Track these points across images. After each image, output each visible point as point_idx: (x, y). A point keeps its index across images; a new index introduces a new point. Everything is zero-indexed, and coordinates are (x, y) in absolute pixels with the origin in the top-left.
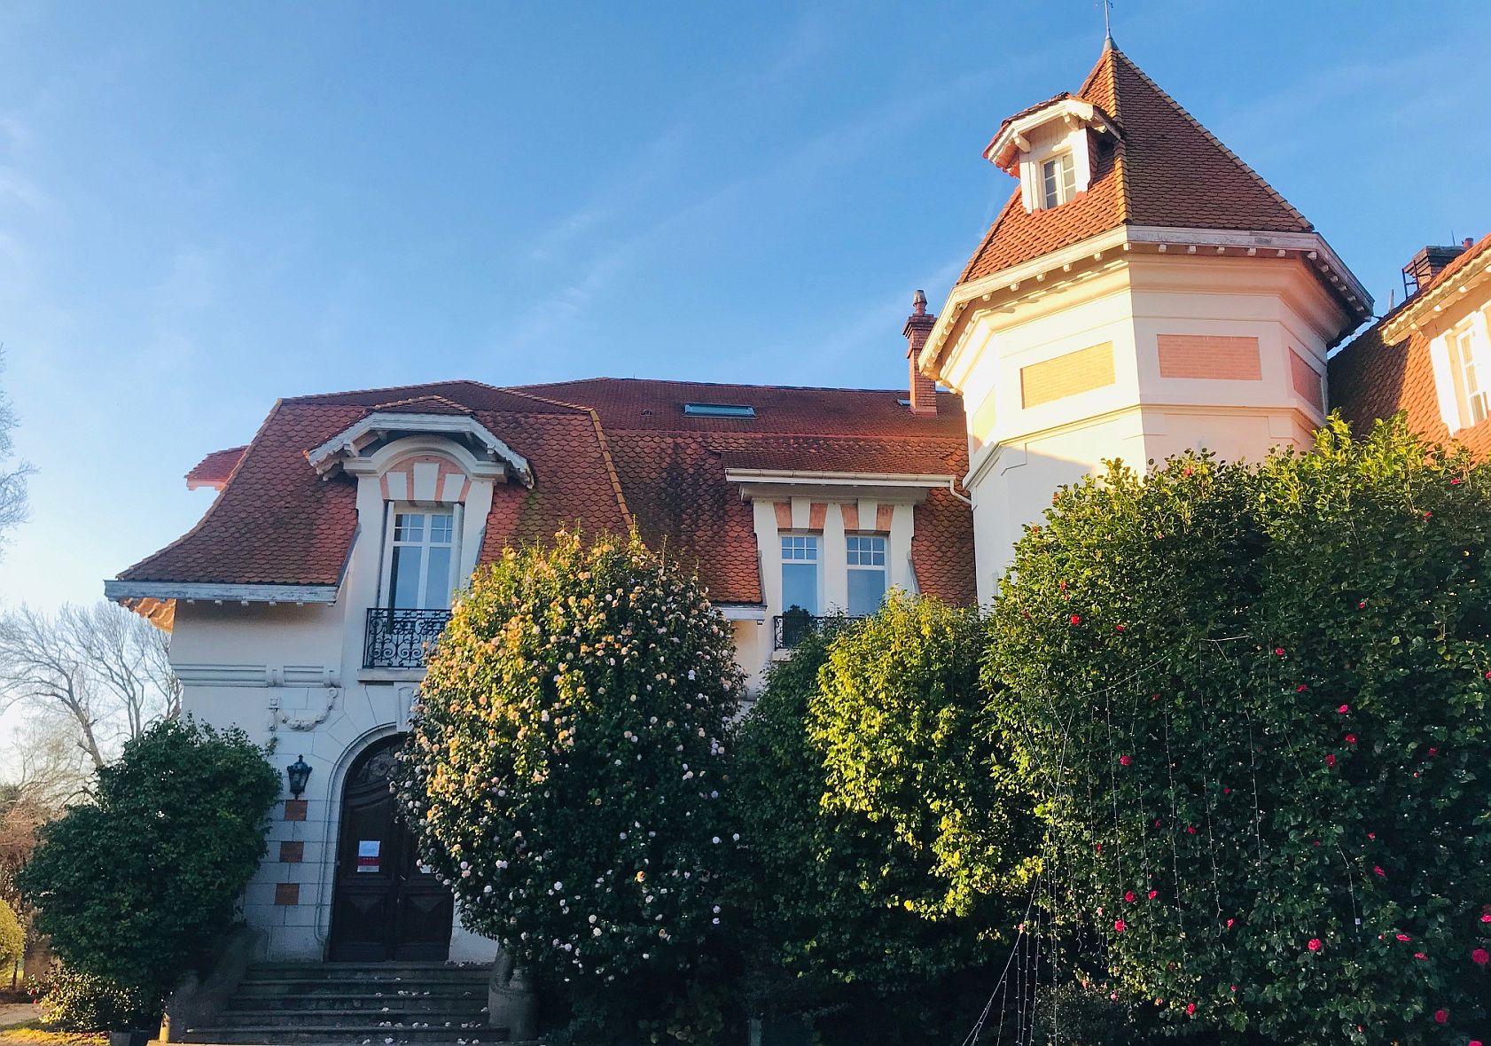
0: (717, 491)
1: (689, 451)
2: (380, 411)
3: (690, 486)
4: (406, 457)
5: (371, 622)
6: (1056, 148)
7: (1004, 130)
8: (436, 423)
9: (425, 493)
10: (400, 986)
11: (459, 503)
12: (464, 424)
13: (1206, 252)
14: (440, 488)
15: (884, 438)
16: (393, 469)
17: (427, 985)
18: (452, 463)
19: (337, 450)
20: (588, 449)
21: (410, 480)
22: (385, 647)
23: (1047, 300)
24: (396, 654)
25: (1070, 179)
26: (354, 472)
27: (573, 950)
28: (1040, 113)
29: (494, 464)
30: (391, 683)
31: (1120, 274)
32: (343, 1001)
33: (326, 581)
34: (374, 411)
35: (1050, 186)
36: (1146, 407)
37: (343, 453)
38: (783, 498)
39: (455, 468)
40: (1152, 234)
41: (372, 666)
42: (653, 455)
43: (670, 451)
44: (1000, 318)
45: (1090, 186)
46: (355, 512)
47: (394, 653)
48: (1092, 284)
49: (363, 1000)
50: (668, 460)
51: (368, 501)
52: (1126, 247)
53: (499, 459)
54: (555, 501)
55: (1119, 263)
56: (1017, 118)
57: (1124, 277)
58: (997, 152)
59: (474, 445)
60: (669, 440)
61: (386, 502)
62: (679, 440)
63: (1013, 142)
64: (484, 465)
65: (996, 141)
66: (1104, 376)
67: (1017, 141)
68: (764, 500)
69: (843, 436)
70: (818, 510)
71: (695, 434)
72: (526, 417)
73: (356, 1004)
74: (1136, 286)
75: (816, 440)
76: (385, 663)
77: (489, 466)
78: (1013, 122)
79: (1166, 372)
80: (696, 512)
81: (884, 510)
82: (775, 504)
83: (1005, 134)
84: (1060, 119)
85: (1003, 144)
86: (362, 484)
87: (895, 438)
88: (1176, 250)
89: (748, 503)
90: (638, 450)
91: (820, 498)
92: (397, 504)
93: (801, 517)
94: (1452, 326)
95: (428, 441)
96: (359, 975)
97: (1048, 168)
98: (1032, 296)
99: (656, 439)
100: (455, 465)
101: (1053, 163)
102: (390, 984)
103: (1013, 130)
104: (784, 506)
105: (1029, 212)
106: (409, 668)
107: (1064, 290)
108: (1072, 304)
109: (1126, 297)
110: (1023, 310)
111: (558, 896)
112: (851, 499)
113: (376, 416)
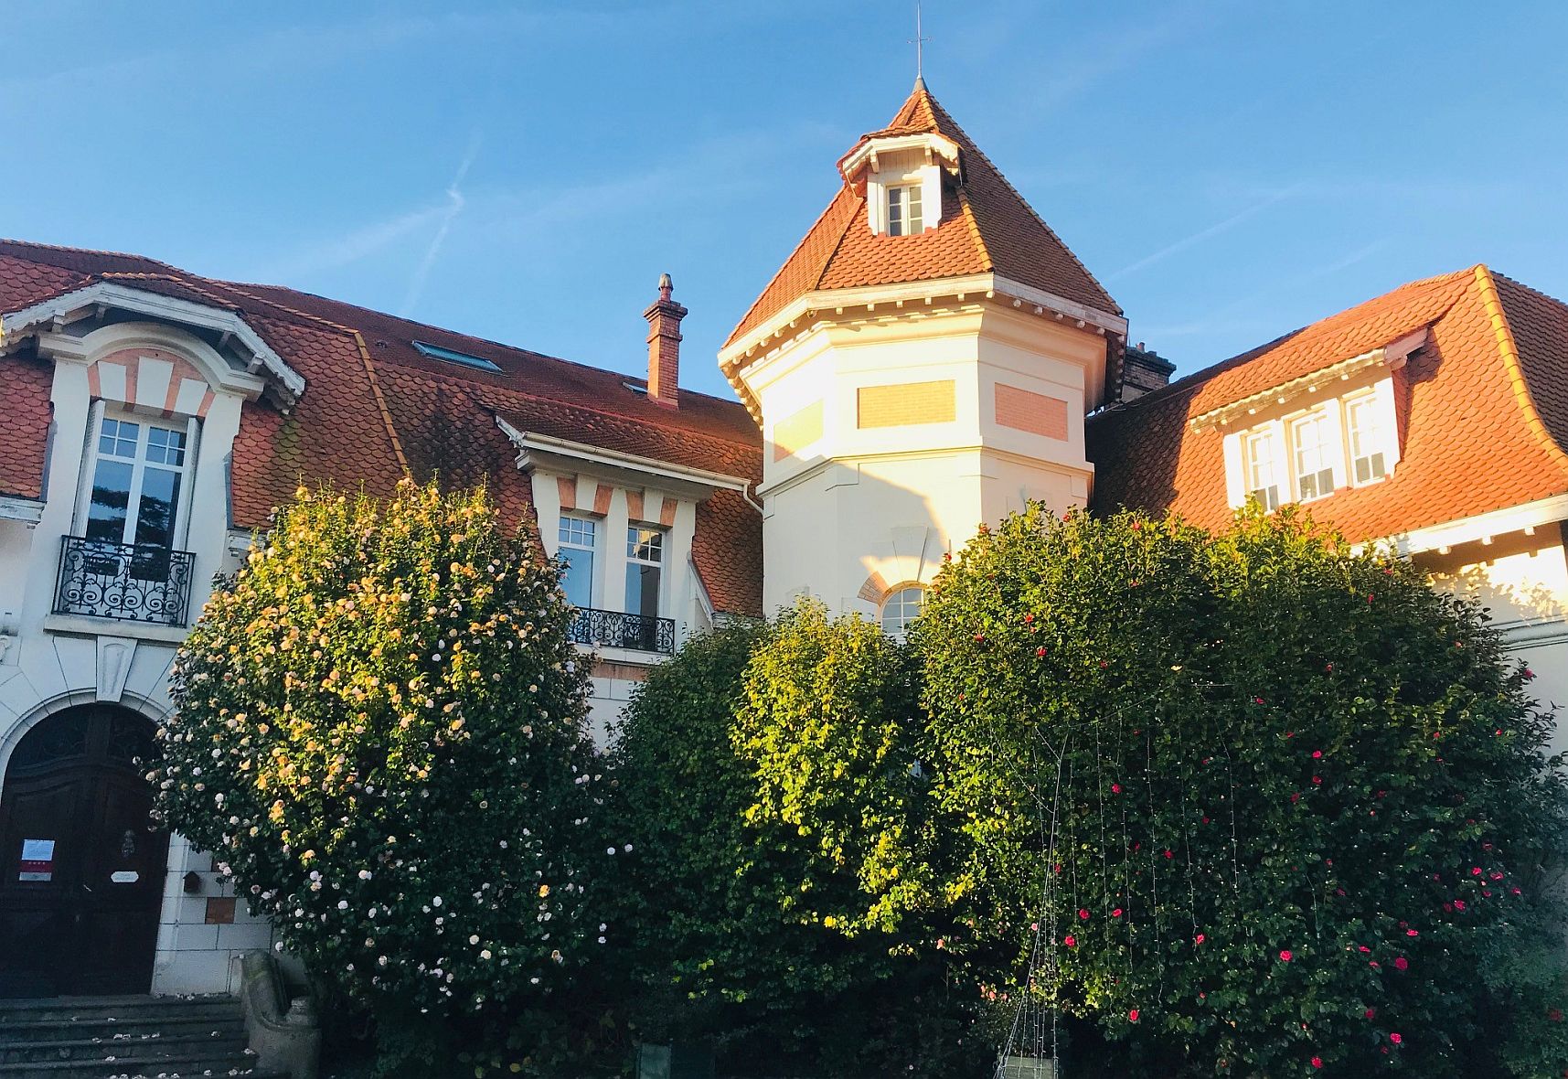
0: (490, 453)
1: (456, 401)
2: (111, 281)
3: (459, 442)
4: (130, 346)
5: (67, 554)
6: (906, 177)
7: (862, 145)
8: (190, 313)
9: (152, 394)
10: (117, 1027)
11: (196, 417)
12: (226, 322)
13: (1050, 315)
14: (172, 394)
15: (660, 426)
16: (109, 358)
17: (155, 1024)
18: (189, 364)
19: (42, 320)
20: (354, 379)
21: (133, 375)
22: (87, 588)
23: (894, 327)
24: (102, 600)
25: (916, 211)
26: (52, 353)
27: (444, 976)
28: (901, 138)
29: (251, 376)
30: (93, 637)
31: (973, 318)
32: (44, 1051)
33: (23, 493)
34: (103, 279)
35: (894, 213)
36: (986, 450)
37: (47, 327)
38: (569, 473)
39: (194, 373)
40: (1014, 288)
41: (66, 611)
42: (413, 398)
43: (434, 397)
44: (844, 334)
45: (941, 223)
46: (47, 405)
47: (99, 597)
48: (945, 321)
49: (73, 1048)
50: (431, 406)
51: (68, 391)
52: (990, 295)
53: (263, 372)
54: (317, 435)
55: (976, 308)
56: (878, 136)
57: (977, 322)
58: (851, 164)
59: (232, 349)
60: (432, 384)
61: (93, 400)
62: (444, 386)
63: (868, 159)
64: (236, 376)
65: (853, 153)
66: (944, 413)
67: (874, 160)
68: (548, 471)
69: (619, 417)
70: (604, 493)
71: (464, 383)
72: (274, 325)
73: (62, 1054)
74: (984, 334)
75: (592, 415)
76: (86, 609)
77: (245, 378)
78: (873, 140)
79: (1001, 420)
80: (466, 473)
81: (669, 505)
82: (559, 479)
83: (863, 149)
84: (922, 150)
85: (859, 158)
86: (61, 370)
87: (671, 429)
88: (1029, 308)
89: (527, 473)
90: (396, 388)
91: (608, 478)
92: (111, 404)
93: (586, 498)
94: (1249, 428)
95: (166, 334)
96: (48, 1016)
97: (894, 195)
98: (882, 319)
99: (417, 380)
100: (193, 368)
101: (899, 191)
102: (104, 1027)
103: (871, 147)
104: (569, 483)
105: (875, 233)
106: (119, 619)
107: (916, 321)
108: (919, 337)
109: (973, 341)
110: (868, 330)
111: (436, 912)
112: (638, 485)
113: (103, 286)
